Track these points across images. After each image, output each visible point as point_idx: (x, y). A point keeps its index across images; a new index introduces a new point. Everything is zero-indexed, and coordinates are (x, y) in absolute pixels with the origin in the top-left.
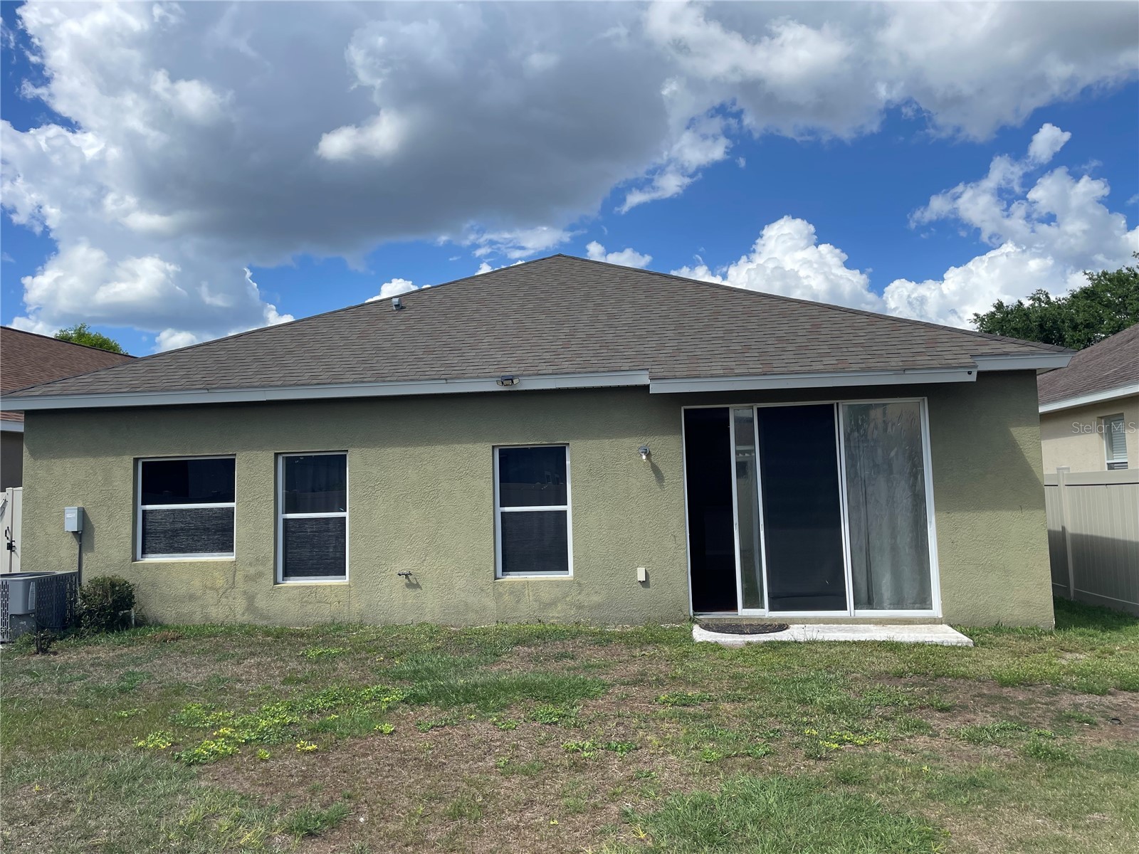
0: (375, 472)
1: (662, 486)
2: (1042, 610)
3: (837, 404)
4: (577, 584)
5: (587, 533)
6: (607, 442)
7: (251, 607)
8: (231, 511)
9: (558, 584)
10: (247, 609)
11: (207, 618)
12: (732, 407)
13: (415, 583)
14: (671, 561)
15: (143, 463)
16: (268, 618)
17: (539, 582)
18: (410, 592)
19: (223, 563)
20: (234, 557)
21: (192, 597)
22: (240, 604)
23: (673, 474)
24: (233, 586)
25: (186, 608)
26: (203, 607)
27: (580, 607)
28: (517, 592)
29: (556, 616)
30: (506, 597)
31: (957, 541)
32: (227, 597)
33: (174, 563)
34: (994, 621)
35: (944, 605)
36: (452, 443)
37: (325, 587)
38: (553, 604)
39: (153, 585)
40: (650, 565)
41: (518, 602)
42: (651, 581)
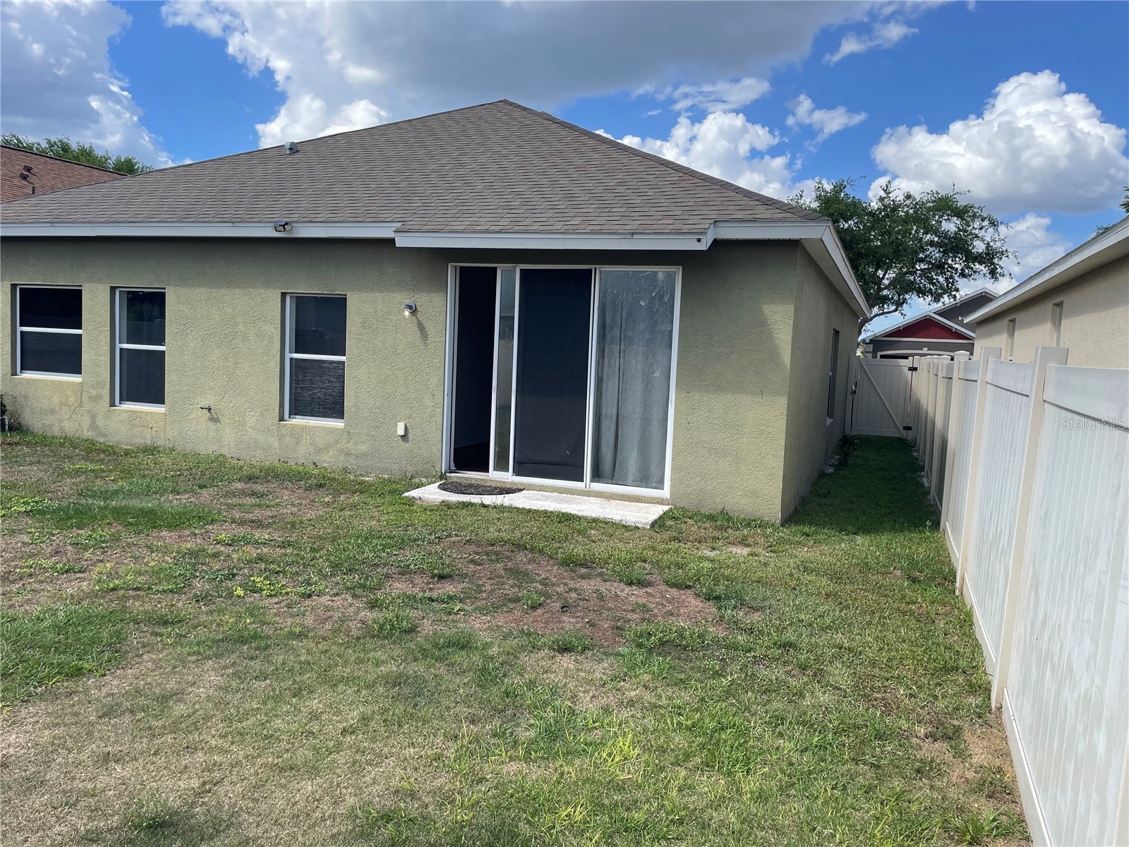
0: (186, 310)
1: (426, 345)
2: (768, 503)
3: (595, 268)
4: (346, 431)
5: (358, 384)
6: (379, 296)
7: (93, 426)
8: (80, 336)
9: (331, 431)
10: (91, 426)
11: (62, 429)
12: (500, 267)
13: (216, 417)
14: (428, 418)
15: (20, 288)
16: (105, 435)
17: (315, 427)
18: (211, 424)
19: (74, 384)
20: (81, 379)
21: (52, 411)
22: (86, 422)
23: (436, 332)
24: (81, 405)
25: (49, 420)
26: (61, 421)
27: (348, 454)
28: (297, 434)
29: (330, 460)
30: (288, 439)
31: (693, 423)
32: (76, 414)
33: (39, 380)
34: (720, 508)
35: (672, 486)
36: (248, 287)
37: (147, 413)
38: (325, 449)
39: (26, 398)
40: (410, 421)
41: (297, 444)
42: (410, 436)
